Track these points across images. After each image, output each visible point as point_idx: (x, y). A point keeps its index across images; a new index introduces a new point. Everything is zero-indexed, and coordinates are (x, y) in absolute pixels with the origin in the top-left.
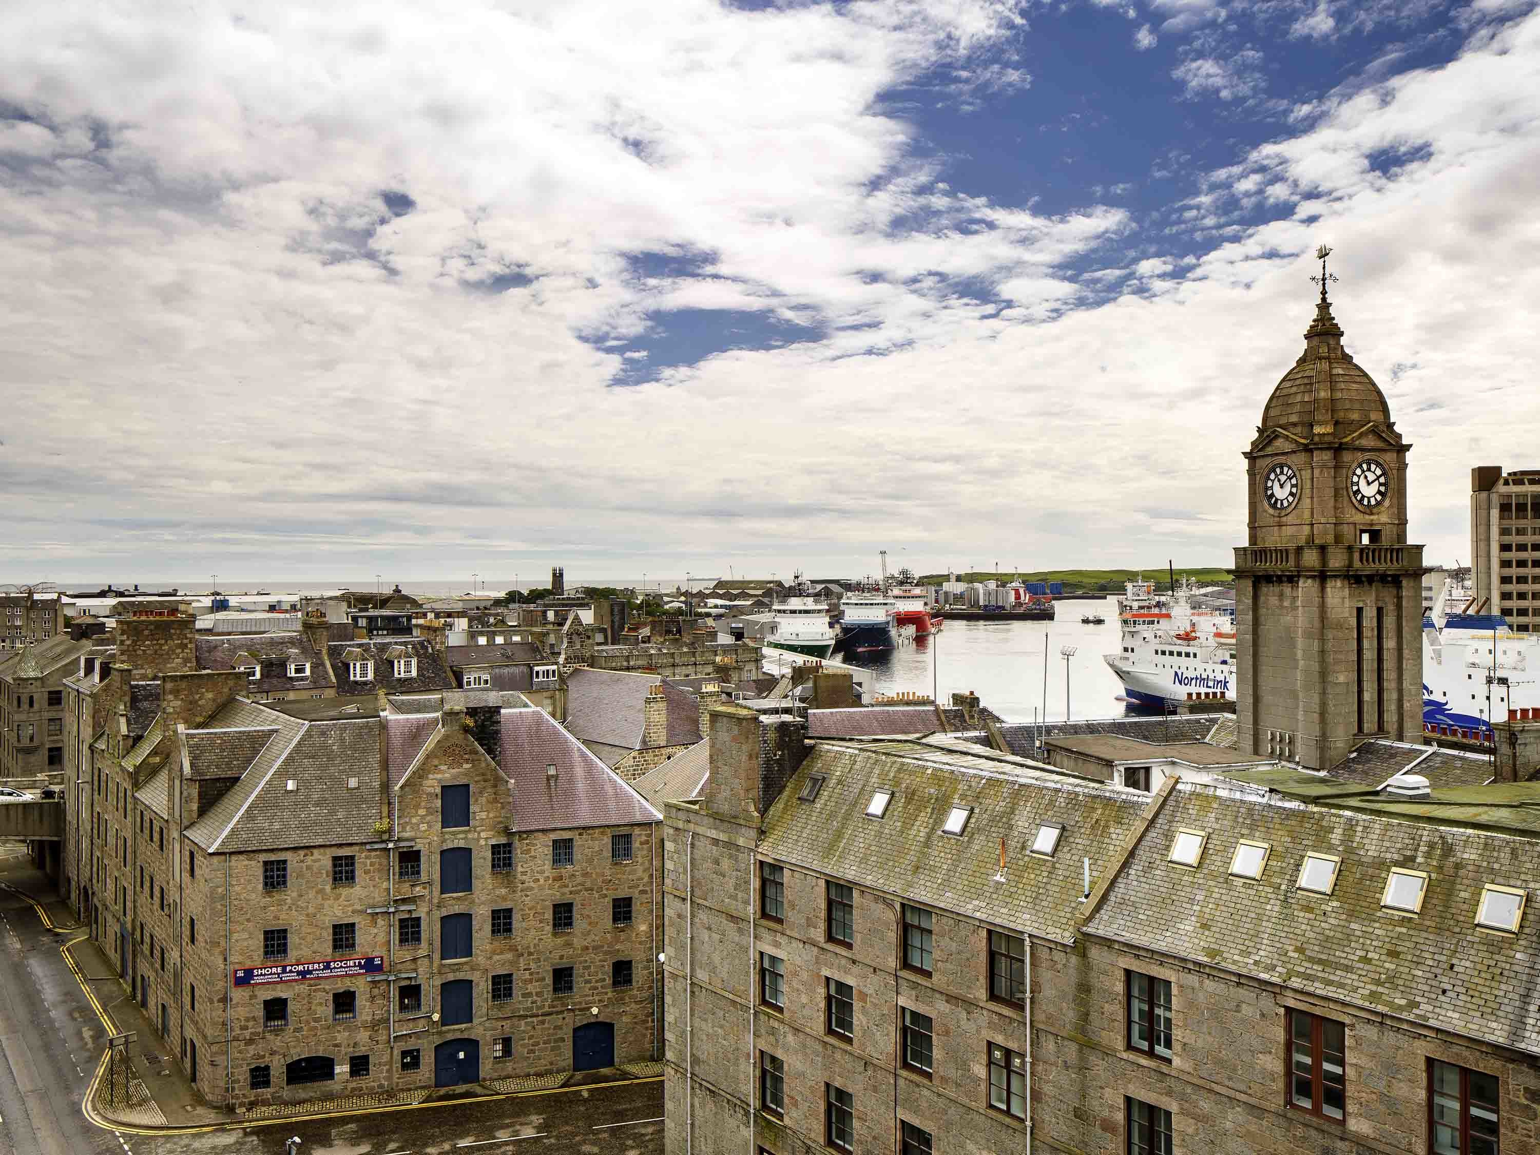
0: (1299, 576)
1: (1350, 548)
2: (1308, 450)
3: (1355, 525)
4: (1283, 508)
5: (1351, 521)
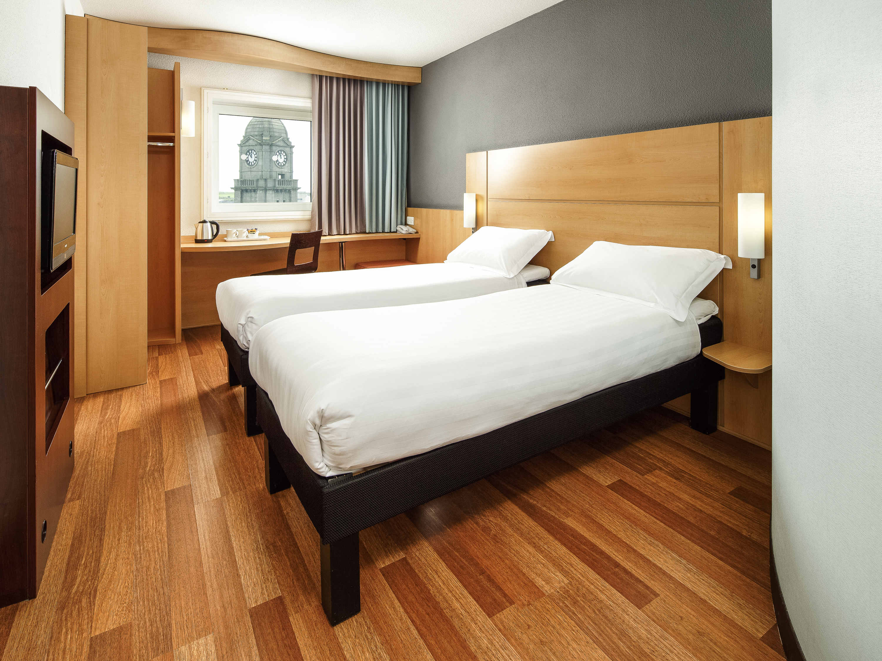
0: (257, 190)
1: (275, 180)
2: (261, 145)
3: (277, 172)
4: (252, 165)
5: (275, 170)
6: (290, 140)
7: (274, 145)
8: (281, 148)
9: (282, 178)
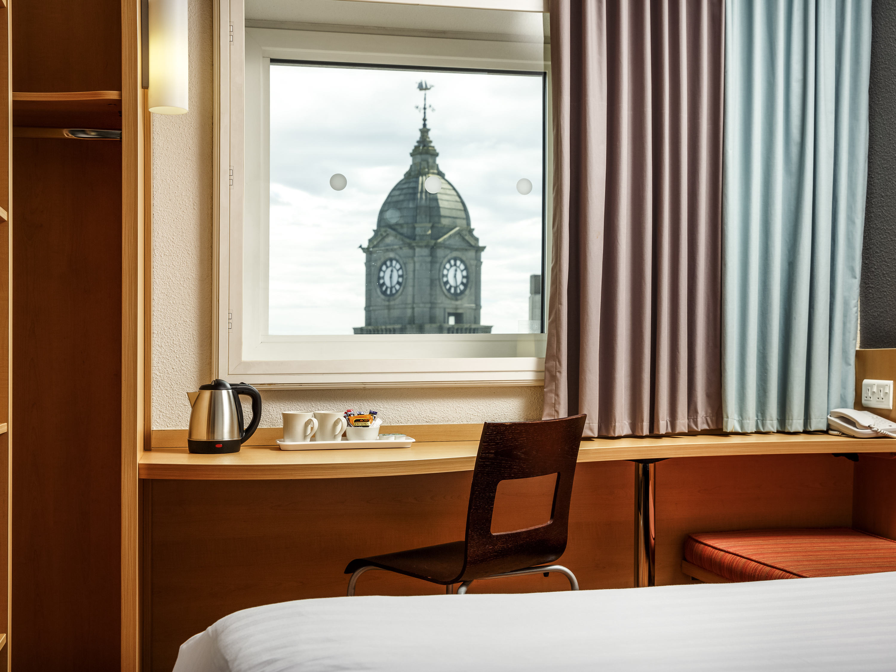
1: (441, 327)
2: (411, 247)
3: (445, 309)
4: (392, 295)
5: (441, 305)
6: (475, 233)
7: (439, 247)
8: (455, 254)
9: (457, 321)
